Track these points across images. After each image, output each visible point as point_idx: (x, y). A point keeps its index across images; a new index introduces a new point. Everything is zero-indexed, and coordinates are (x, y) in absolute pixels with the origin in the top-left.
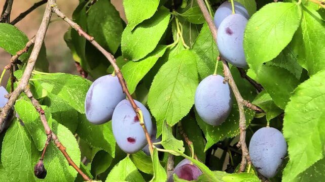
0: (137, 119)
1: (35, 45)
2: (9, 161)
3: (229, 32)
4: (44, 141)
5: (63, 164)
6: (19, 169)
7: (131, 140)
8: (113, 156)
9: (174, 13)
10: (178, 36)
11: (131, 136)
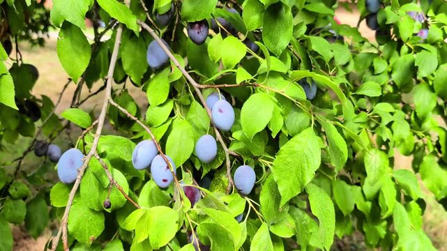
0: (168, 168)
1: (99, 124)
2: (85, 195)
3: (220, 111)
4: (107, 182)
5: (118, 194)
6: (92, 199)
7: (165, 181)
8: (144, 179)
9: (174, 99)
10: (178, 112)
11: (165, 178)
